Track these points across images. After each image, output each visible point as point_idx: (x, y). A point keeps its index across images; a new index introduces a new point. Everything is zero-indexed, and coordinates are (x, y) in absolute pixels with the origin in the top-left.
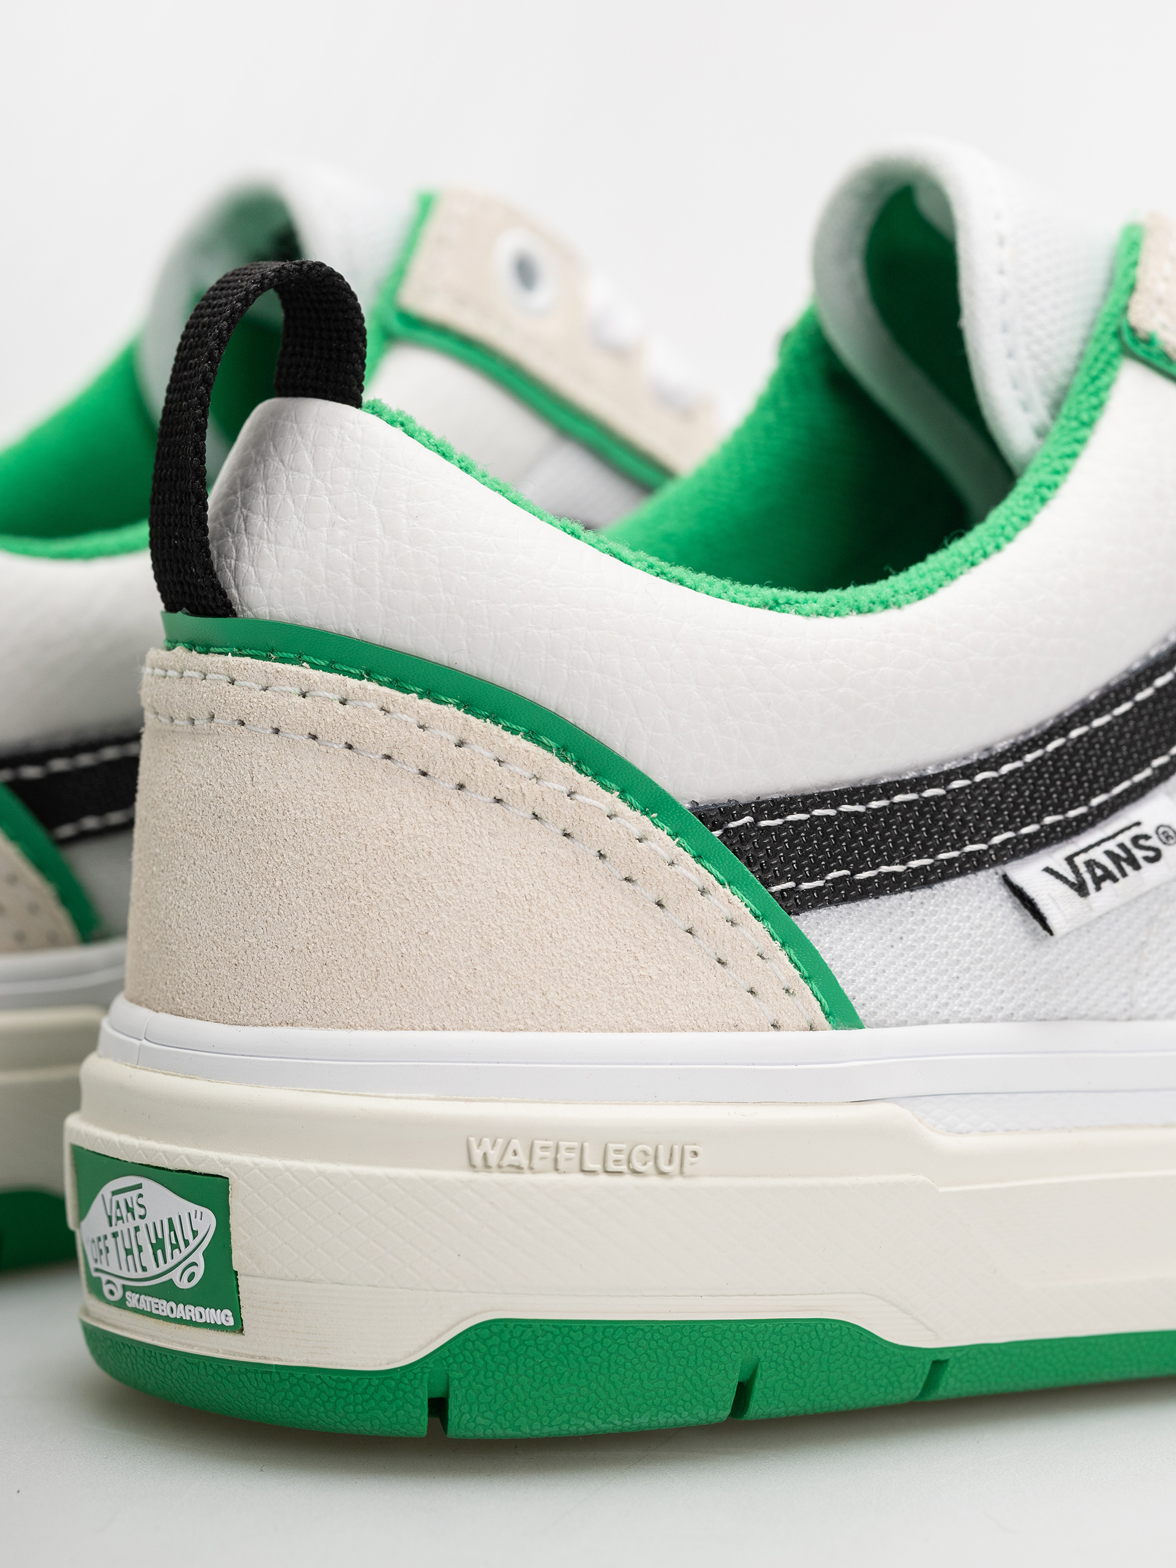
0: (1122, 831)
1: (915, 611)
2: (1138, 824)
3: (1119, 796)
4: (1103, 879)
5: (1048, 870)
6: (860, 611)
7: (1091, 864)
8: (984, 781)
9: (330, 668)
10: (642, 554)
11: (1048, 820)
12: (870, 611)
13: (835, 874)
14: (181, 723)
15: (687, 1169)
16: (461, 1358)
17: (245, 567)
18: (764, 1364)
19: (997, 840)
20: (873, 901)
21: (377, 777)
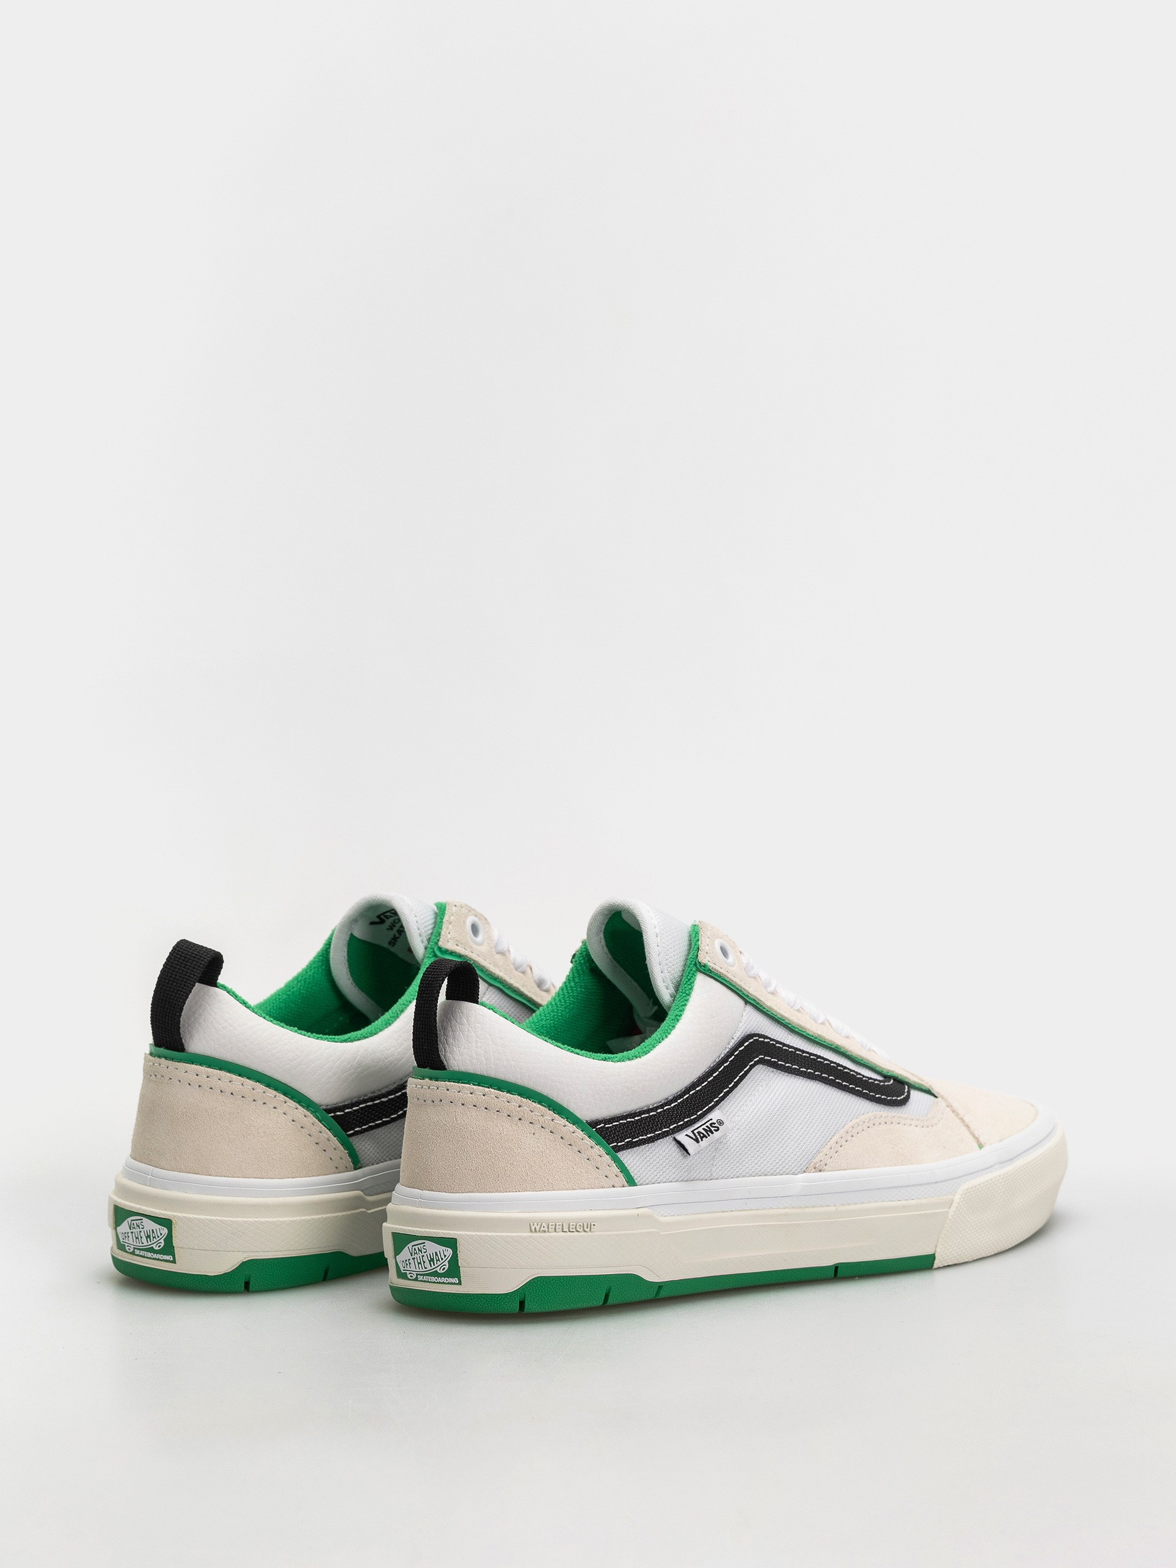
0: (707, 1122)
1: (645, 1058)
2: (711, 1119)
3: (705, 1111)
4: (703, 1137)
5: (687, 1135)
6: (629, 1060)
7: (699, 1133)
8: (667, 1109)
9: (479, 1085)
10: (566, 1046)
11: (686, 1120)
12: (632, 1059)
13: (627, 1140)
14: (429, 1102)
15: (592, 1230)
16: (529, 1289)
17: (448, 1054)
18: (612, 1288)
19: (671, 1127)
20: (638, 1148)
21: (495, 1117)
